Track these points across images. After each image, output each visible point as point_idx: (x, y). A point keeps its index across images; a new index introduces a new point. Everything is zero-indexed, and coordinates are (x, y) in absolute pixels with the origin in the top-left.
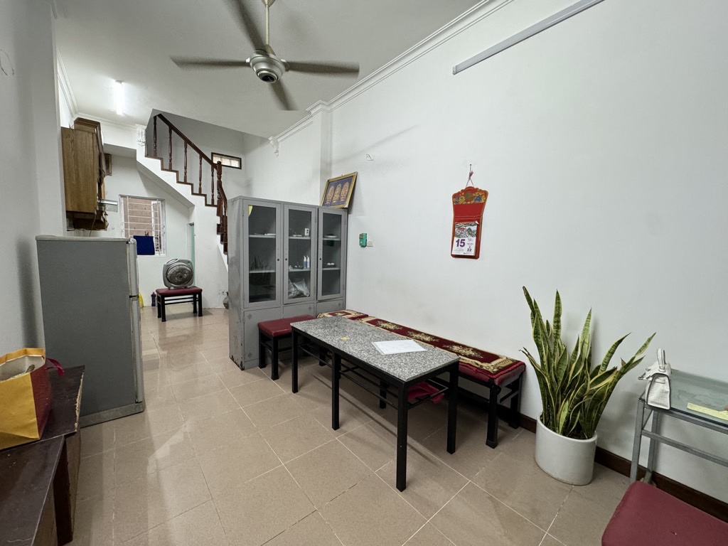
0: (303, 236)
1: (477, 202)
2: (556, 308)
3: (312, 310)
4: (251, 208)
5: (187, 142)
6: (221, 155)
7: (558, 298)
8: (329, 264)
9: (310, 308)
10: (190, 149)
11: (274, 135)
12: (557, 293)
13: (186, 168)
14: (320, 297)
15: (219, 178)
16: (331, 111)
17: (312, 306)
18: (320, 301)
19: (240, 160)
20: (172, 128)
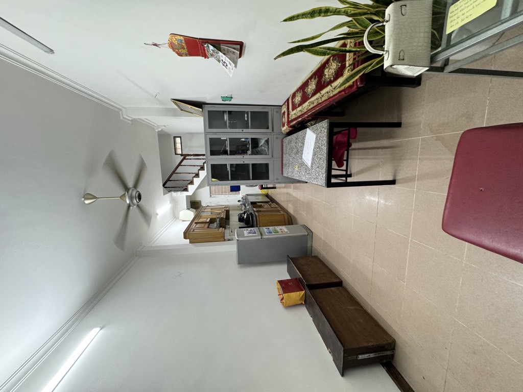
0: (226, 140)
1: (183, 42)
2: (303, 18)
3: (278, 136)
4: (213, 179)
5: (174, 172)
6: (175, 149)
7: (291, 19)
8: (246, 119)
9: (277, 138)
10: (178, 171)
11: (154, 129)
12: (285, 20)
13: (190, 173)
14: (270, 130)
15: (191, 155)
16: (124, 108)
17: (275, 136)
18: (273, 130)
19: (175, 137)
20: (168, 180)
